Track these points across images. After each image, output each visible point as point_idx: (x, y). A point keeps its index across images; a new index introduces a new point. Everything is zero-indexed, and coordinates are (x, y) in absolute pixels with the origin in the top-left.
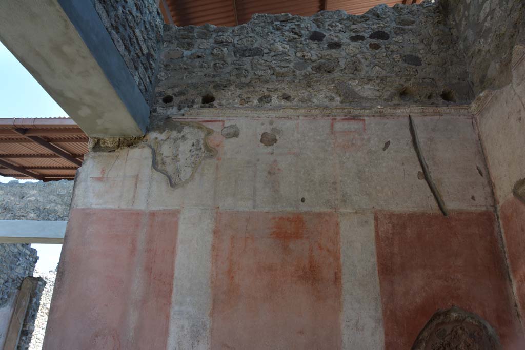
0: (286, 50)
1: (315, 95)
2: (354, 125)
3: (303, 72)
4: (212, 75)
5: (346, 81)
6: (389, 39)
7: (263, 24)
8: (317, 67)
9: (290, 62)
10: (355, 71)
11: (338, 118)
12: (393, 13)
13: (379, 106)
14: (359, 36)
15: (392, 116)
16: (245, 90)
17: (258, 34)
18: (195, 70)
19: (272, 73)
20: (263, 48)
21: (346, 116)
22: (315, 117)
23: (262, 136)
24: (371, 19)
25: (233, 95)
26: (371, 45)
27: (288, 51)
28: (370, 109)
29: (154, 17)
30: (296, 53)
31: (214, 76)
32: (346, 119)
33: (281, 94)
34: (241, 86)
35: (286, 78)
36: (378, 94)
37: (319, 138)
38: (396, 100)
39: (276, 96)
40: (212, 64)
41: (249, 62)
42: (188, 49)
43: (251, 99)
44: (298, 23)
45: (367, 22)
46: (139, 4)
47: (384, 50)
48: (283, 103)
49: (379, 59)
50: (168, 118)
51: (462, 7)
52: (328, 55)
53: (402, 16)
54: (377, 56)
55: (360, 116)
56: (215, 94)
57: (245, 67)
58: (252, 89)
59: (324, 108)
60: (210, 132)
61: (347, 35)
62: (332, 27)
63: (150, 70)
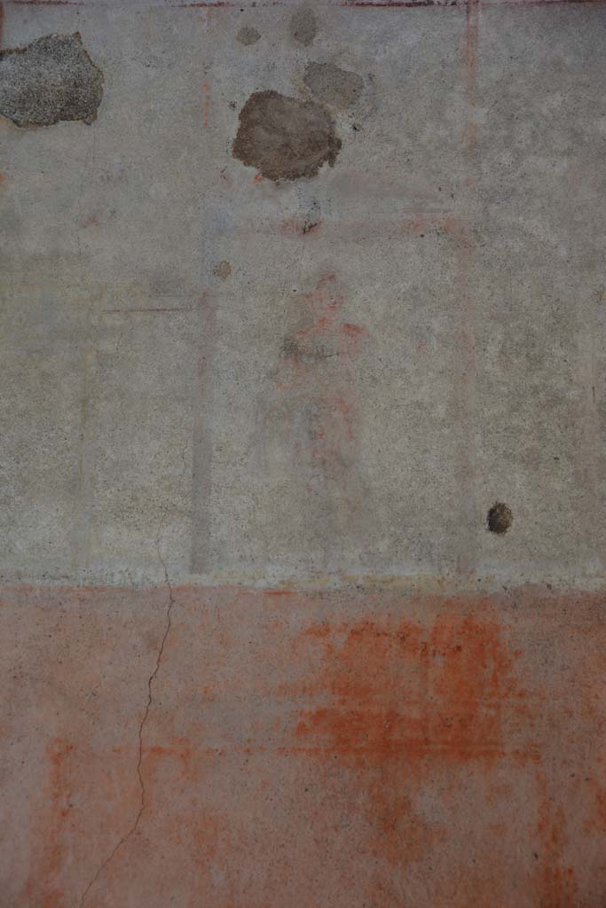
23: (244, 114)
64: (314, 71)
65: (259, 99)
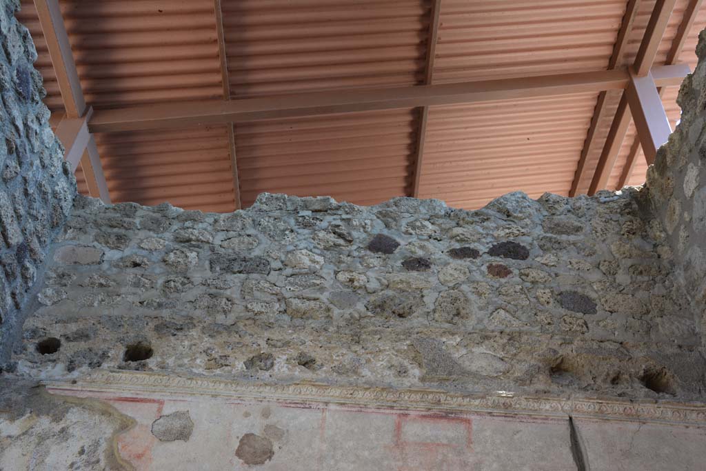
0: (318, 267)
1: (368, 361)
2: (447, 431)
3: (347, 312)
4: (155, 304)
5: (434, 336)
6: (529, 259)
7: (277, 213)
8: (378, 303)
9: (322, 289)
10: (457, 318)
11: (412, 413)
12: (538, 210)
13: (504, 393)
14: (469, 248)
15: (532, 417)
16: (220, 339)
17: (264, 231)
18: (123, 290)
19: (282, 309)
20: (269, 259)
21: (430, 409)
22: (362, 408)
23: (240, 442)
24: (493, 218)
25: (193, 347)
26: (490, 267)
27: (321, 269)
28: (482, 398)
29: (52, 177)
30: (336, 273)
31: (160, 305)
32: (430, 416)
33: (295, 354)
34: (213, 331)
35: (310, 321)
36: (501, 366)
37: (366, 453)
38: (541, 382)
39: (285, 357)
40: (160, 281)
41: (239, 284)
42: (117, 248)
43: (231, 359)
44: (348, 216)
45: (485, 224)
46: (18, 141)
47: (517, 279)
48: (299, 372)
49: (507, 295)
50: (38, 386)
51: (676, 204)
52: (402, 282)
53: (555, 217)
54: (503, 290)
55: (461, 412)
56: (154, 342)
57: (228, 292)
58: (235, 338)
59: (383, 389)
60: (126, 425)
61: (445, 245)
62: (414, 228)
63: (19, 280)
64: (268, 428)
65: (247, 436)
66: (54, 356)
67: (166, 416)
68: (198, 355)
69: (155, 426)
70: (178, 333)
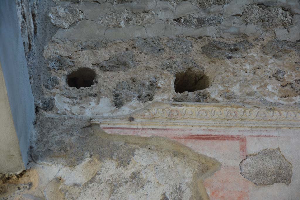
4: (194, 21)
16: (289, 59)
18: (150, 5)
25: (258, 71)
31: (201, 22)
34: (277, 49)
66: (94, 89)
67: (253, 155)
68: (267, 80)
69: (243, 168)
70: (234, 56)
